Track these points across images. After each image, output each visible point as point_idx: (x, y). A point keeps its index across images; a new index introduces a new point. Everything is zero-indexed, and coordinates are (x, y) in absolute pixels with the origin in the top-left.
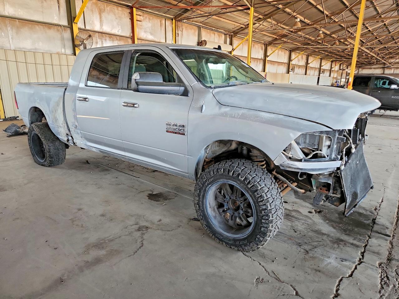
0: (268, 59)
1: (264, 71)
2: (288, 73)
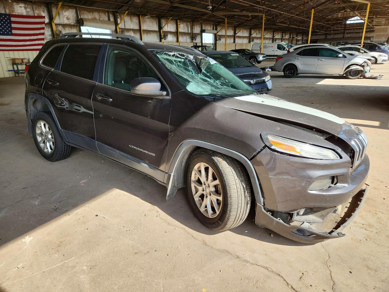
0: (237, 35)
1: (235, 43)
2: (250, 43)
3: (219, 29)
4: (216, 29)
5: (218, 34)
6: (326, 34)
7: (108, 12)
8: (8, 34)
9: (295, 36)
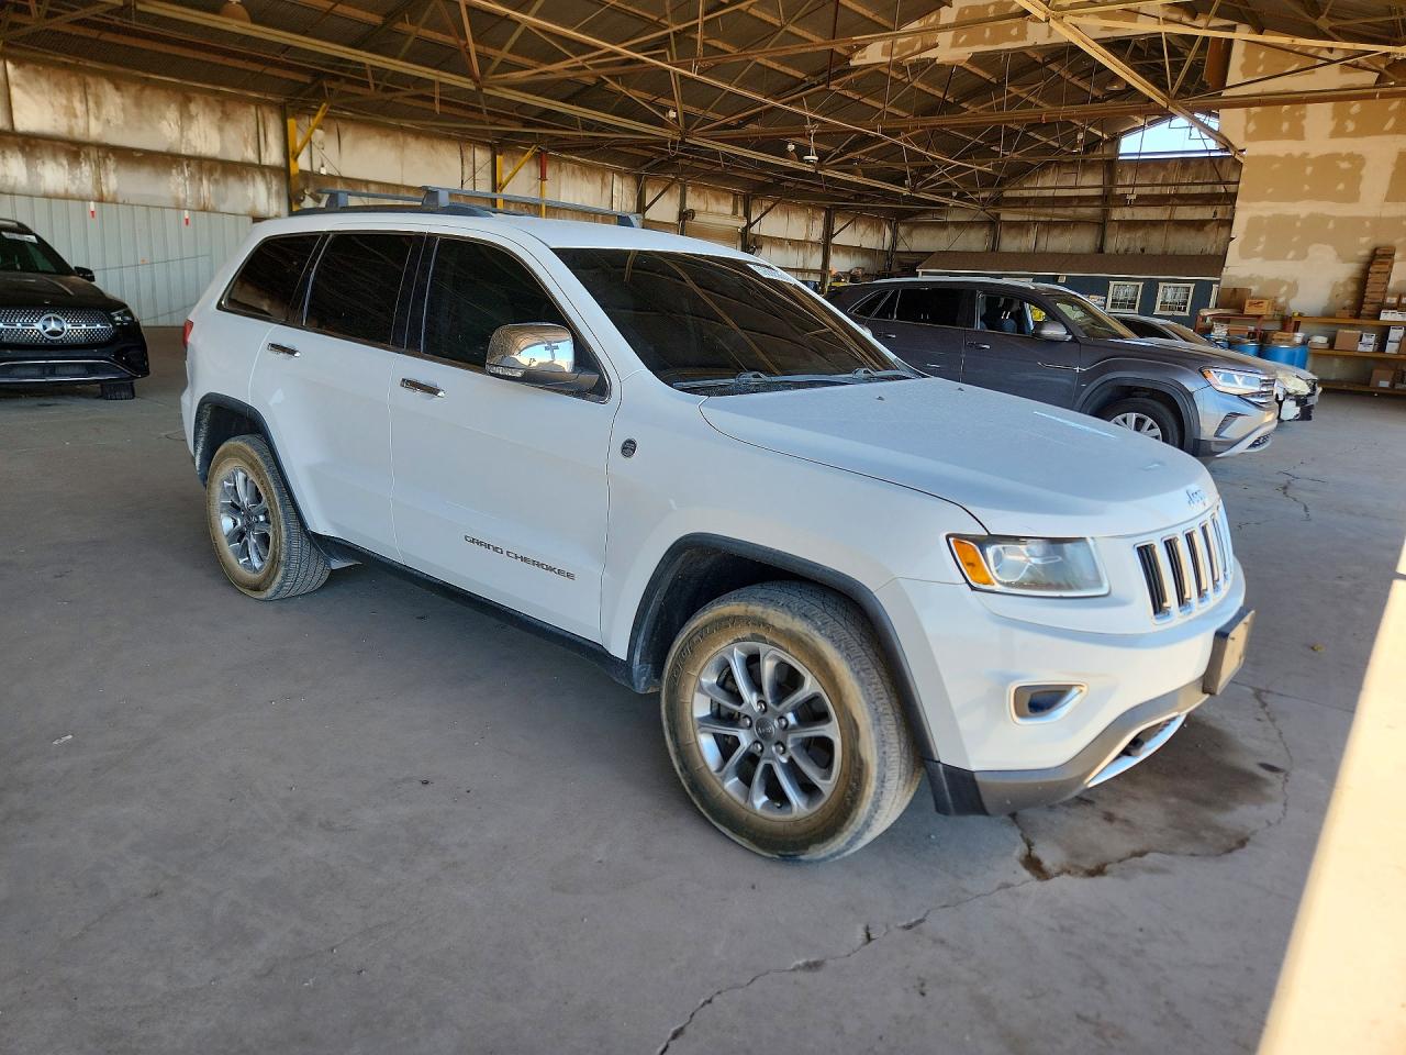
6: (993, 224)
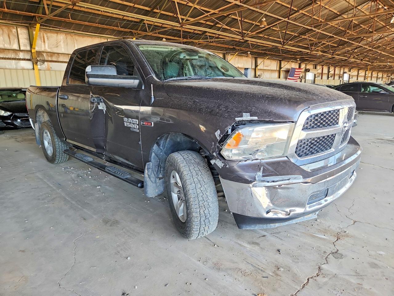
3: (351, 70)
4: (350, 71)
5: (351, 74)
7: (314, 65)
8: (293, 77)
9: (390, 75)
